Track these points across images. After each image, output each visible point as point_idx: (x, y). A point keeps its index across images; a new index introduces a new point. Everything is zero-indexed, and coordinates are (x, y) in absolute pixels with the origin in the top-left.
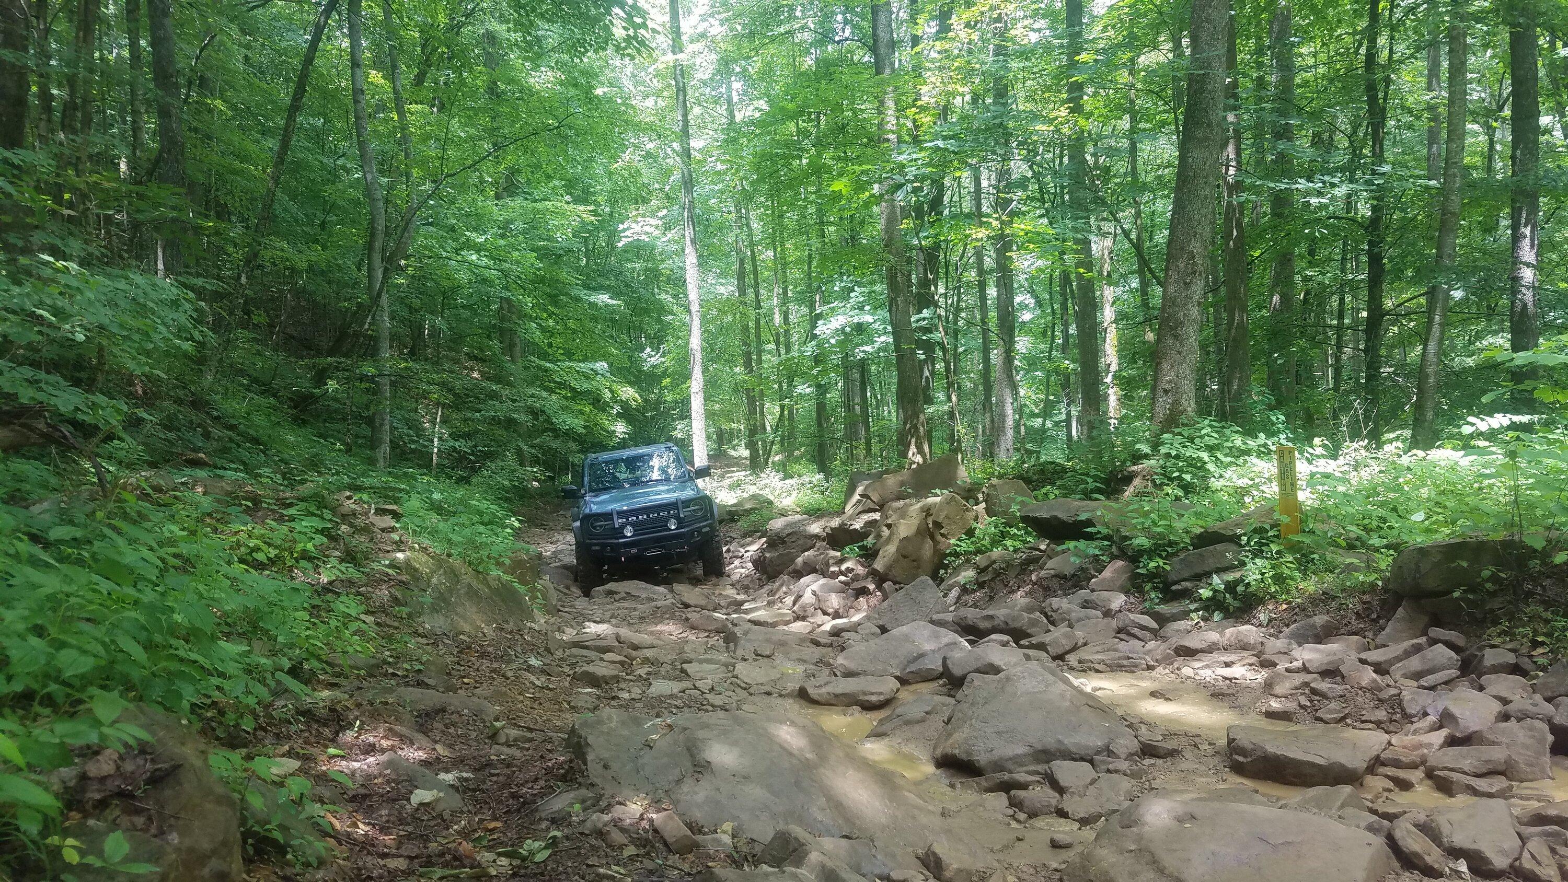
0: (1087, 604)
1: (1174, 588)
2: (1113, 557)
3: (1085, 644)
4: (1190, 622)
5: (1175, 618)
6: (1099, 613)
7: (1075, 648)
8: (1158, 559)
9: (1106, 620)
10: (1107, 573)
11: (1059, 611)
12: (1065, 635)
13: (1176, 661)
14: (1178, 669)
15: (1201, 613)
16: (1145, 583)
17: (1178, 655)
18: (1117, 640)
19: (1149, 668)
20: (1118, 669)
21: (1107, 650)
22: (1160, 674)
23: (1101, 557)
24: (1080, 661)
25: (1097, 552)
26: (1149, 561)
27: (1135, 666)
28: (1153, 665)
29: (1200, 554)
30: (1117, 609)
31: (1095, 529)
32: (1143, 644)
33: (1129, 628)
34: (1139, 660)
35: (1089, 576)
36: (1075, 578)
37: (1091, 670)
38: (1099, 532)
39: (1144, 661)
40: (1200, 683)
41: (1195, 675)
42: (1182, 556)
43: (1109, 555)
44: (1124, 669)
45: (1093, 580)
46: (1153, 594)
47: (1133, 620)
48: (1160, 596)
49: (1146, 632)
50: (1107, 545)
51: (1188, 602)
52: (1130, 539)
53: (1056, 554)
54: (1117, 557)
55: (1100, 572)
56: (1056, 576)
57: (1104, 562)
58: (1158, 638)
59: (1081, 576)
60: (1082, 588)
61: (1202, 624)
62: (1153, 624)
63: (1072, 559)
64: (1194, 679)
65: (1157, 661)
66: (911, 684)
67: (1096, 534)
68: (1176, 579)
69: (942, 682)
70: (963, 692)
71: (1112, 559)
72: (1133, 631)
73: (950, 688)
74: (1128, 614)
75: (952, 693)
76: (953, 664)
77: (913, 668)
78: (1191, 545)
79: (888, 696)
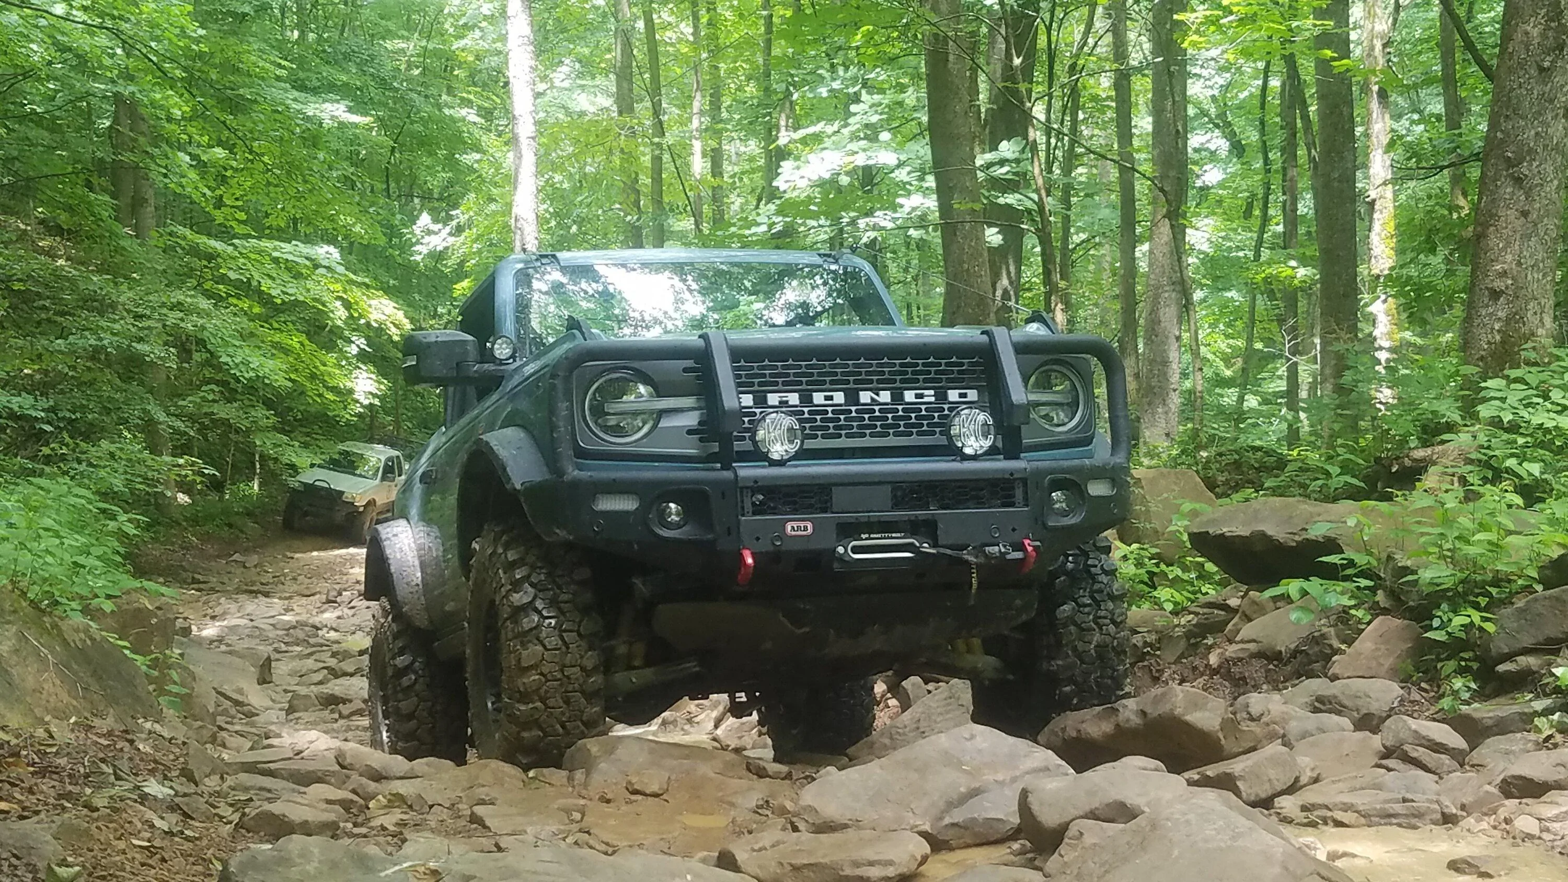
0: (1321, 705)
1: (1501, 668)
2: (1377, 611)
3: (1316, 780)
4: (1532, 736)
5: (1501, 727)
6: (1345, 722)
7: (1293, 789)
8: (1470, 611)
9: (1360, 735)
10: (1365, 643)
11: (1264, 719)
12: (1274, 761)
13: (1503, 805)
14: (1507, 821)
15: (1556, 717)
16: (1442, 660)
17: (1508, 795)
18: (1383, 771)
19: (1448, 819)
20: (1383, 821)
21: (1363, 789)
22: (1469, 830)
23: (1353, 612)
24: (1304, 808)
25: (1346, 601)
26: (1451, 615)
27: (1419, 815)
28: (1455, 815)
29: (1557, 599)
30: (1384, 715)
31: (1343, 556)
32: (1436, 778)
33: (1407, 747)
34: (1426, 805)
35: (1328, 651)
36: (1299, 659)
37: (1326, 823)
38: (1351, 563)
39: (1436, 807)
40: (1553, 847)
41: (1541, 831)
42: (1520, 603)
43: (1370, 608)
44: (1394, 821)
45: (1335, 658)
46: (1458, 683)
47: (1416, 732)
48: (1473, 686)
49: (1443, 756)
50: (1367, 588)
51: (1531, 695)
52: (1414, 572)
53: (1261, 610)
54: (1385, 611)
55: (1350, 642)
56: (1260, 655)
57: (1360, 622)
58: (1467, 768)
59: (1310, 652)
60: (1311, 675)
61: (1559, 738)
62: (1456, 740)
63: (1294, 616)
64: (1540, 838)
65: (1463, 807)
66: (951, 849)
67: (1344, 567)
68: (1506, 651)
69: (1016, 846)
70: (1062, 856)
71: (1376, 615)
72: (1414, 754)
73: (1032, 855)
74: (1405, 722)
75: (1038, 863)
76: (1042, 804)
77: (958, 816)
78: (1539, 582)
79: (904, 869)
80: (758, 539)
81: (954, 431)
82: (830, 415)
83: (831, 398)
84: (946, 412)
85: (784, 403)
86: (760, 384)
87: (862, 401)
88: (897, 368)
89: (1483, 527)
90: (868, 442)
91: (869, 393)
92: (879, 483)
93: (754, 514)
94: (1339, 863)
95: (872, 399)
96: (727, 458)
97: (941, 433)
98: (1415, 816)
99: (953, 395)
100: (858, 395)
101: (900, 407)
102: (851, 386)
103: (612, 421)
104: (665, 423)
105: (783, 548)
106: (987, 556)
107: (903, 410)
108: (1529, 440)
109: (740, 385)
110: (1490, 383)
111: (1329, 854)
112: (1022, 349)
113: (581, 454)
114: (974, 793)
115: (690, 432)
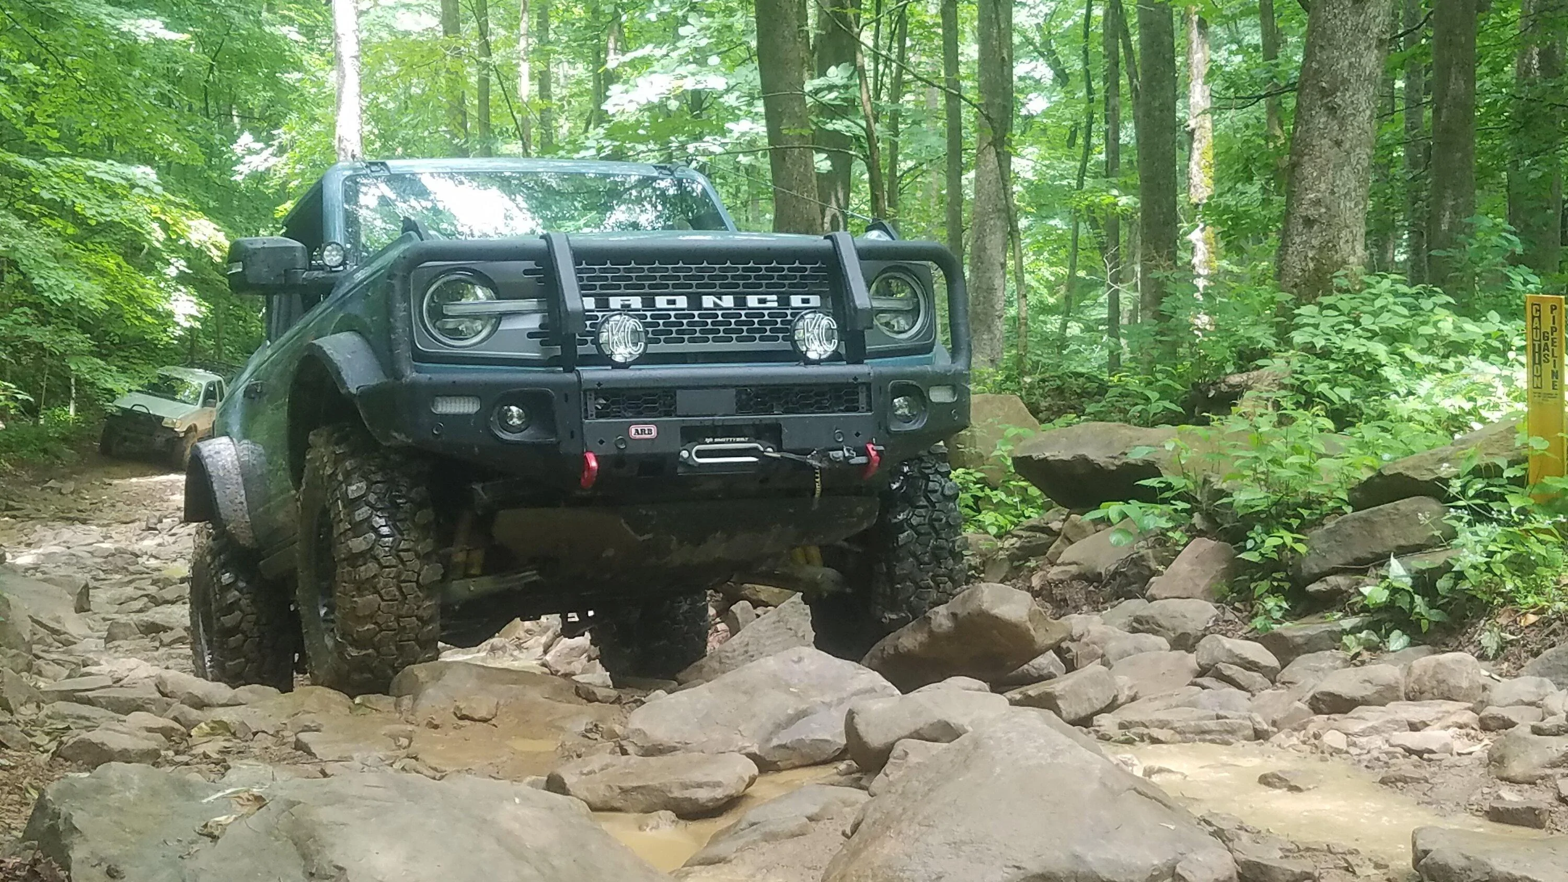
0: (1140, 625)
1: (1312, 588)
2: (1194, 533)
3: (1133, 699)
4: (1341, 654)
5: (1311, 646)
6: (1162, 642)
7: (1111, 707)
8: (1283, 533)
9: (1176, 654)
10: (1181, 565)
11: (1084, 640)
12: (1095, 681)
13: (1312, 721)
14: (1316, 736)
15: (1363, 635)
16: (1255, 581)
17: (1317, 711)
18: (1198, 689)
19: (1259, 735)
20: (1197, 738)
21: (1177, 706)
22: (1279, 746)
23: (1170, 534)
24: (1122, 726)
25: (1164, 523)
26: (1264, 536)
27: (1232, 732)
28: (1266, 731)
29: (1366, 520)
30: (1199, 634)
31: (1161, 479)
32: (1249, 695)
33: (1220, 666)
34: (1239, 721)
35: (1147, 573)
36: (1118, 579)
37: (1142, 740)
38: (1169, 487)
39: (1249, 723)
40: (1359, 761)
41: (1349, 745)
42: (1330, 524)
43: (1187, 531)
44: (1208, 737)
45: (1153, 579)
46: (1270, 603)
47: (1230, 651)
48: (1285, 605)
49: (1255, 674)
50: (1183, 510)
51: (1340, 614)
52: (1229, 495)
53: (1081, 532)
54: (1201, 533)
55: (1167, 563)
56: (1081, 577)
57: (1177, 544)
58: (1278, 685)
59: (1130, 573)
60: (1129, 596)
61: (1366, 655)
62: (1268, 659)
63: (1113, 539)
64: (1347, 752)
65: (1274, 723)
66: (779, 770)
67: (1162, 490)
68: (1317, 571)
69: (842, 766)
70: (887, 775)
71: (1192, 537)
72: (1227, 672)
73: (857, 775)
74: (1219, 641)
75: (863, 782)
76: (868, 725)
77: (785, 738)
78: (1349, 504)
79: (732, 791)
80: (602, 442)
81: (798, 336)
82: (673, 319)
83: (674, 302)
84: (789, 318)
85: (626, 308)
86: (602, 287)
87: (705, 305)
88: (740, 273)
89: (1296, 450)
90: (710, 347)
91: (712, 298)
92: (724, 387)
93: (597, 417)
94: (1155, 779)
95: (715, 303)
96: (570, 361)
97: (784, 339)
98: (1228, 732)
99: (796, 301)
101: (743, 312)
102: (694, 290)
103: (451, 324)
104: (505, 325)
105: (627, 452)
106: (831, 461)
107: (746, 315)
108: (1340, 365)
109: (582, 288)
110: (1303, 310)
111: (1145, 770)
112: (865, 254)
113: (419, 357)
114: (801, 715)
115: (531, 335)
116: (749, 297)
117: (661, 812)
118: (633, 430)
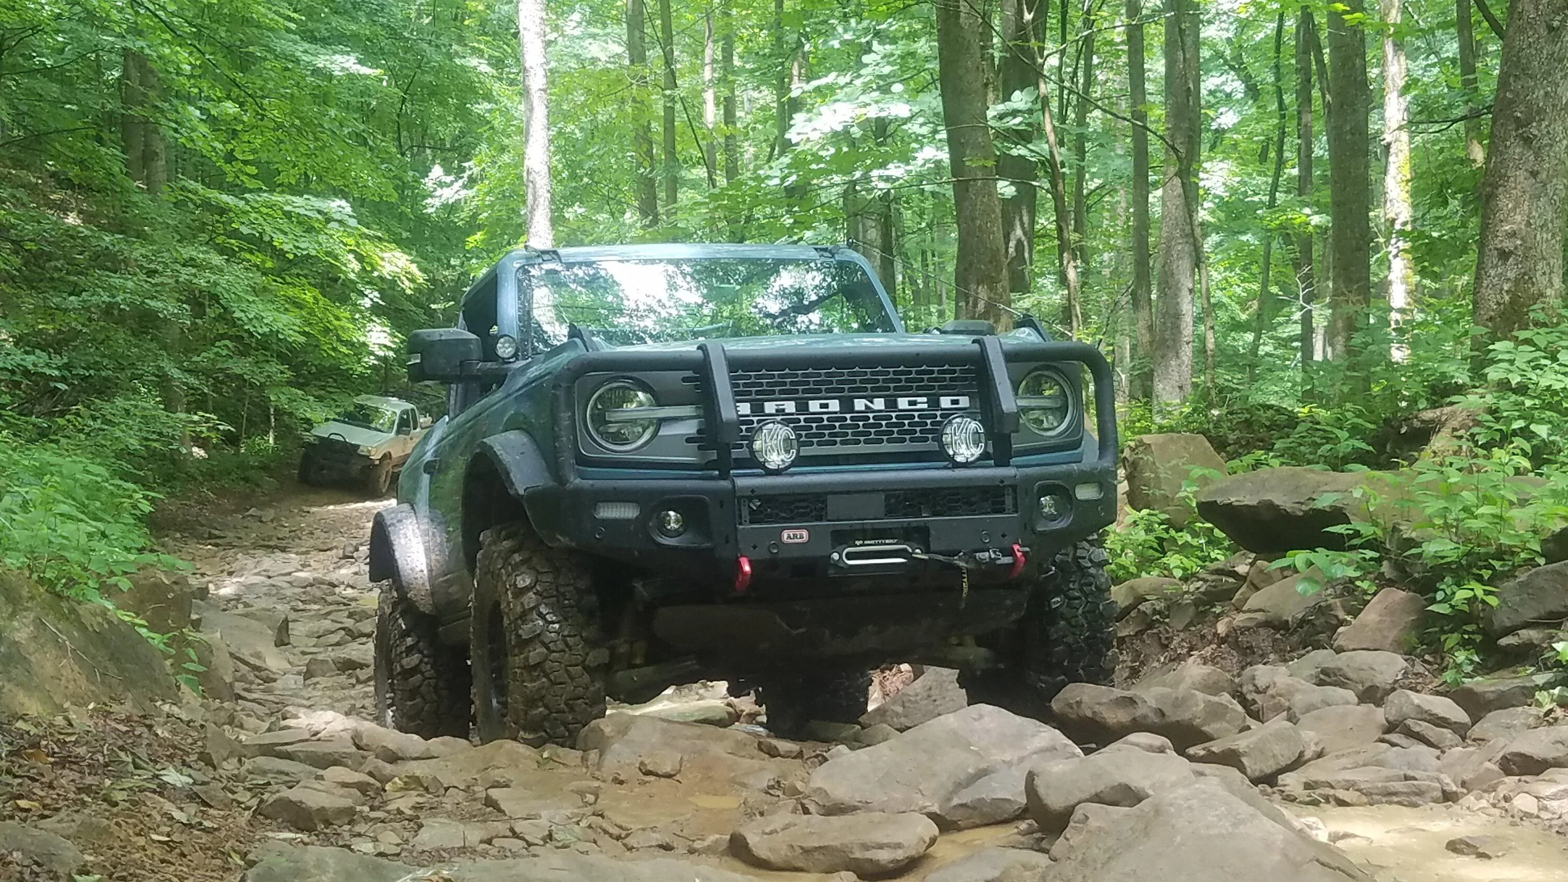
0: (1326, 678)
1: (1504, 641)
2: (1384, 583)
3: (1320, 755)
4: (1534, 710)
5: (1503, 702)
6: (1350, 695)
7: (1297, 763)
8: (1474, 584)
9: (1364, 708)
10: (1370, 615)
11: (1270, 692)
12: (1280, 736)
13: (1503, 783)
14: (1507, 799)
15: (1557, 691)
16: (1445, 632)
17: (1508, 772)
18: (1386, 745)
19: (1448, 797)
20: (1384, 799)
21: (1365, 765)
22: (1468, 808)
23: (1358, 583)
24: (1308, 786)
25: (1351, 573)
26: (1455, 588)
27: (1420, 793)
28: (1455, 793)
29: (1559, 573)
30: (1388, 687)
31: (1349, 526)
32: (1438, 752)
33: (1409, 722)
34: (1428, 783)
35: (1334, 622)
36: (1306, 628)
37: (1328, 802)
38: (1357, 534)
39: (1438, 785)
40: (1550, 826)
41: (1540, 810)
42: (1522, 577)
43: (1376, 579)
44: (1395, 799)
45: (1341, 629)
46: (1461, 656)
47: (1419, 706)
48: (1476, 659)
49: (1444, 730)
50: (1371, 559)
51: (1533, 669)
52: (1418, 545)
53: (1268, 579)
54: (1390, 583)
55: (1355, 613)
56: (1267, 624)
57: (1365, 593)
58: (1469, 741)
59: (1317, 623)
60: (1318, 646)
61: (1559, 712)
62: (1459, 715)
63: (1300, 588)
64: (1538, 817)
65: (1463, 784)
66: (960, 829)
67: (1350, 537)
68: (1508, 624)
69: (1023, 826)
70: (1067, 839)
71: (1381, 587)
72: (1417, 729)
73: (1039, 835)
74: (1408, 696)
75: (1044, 844)
76: (1048, 787)
77: (966, 797)
78: (1542, 555)
79: (912, 852)
80: (755, 547)
81: (946, 439)
82: (825, 422)
83: (826, 406)
84: (939, 419)
86: (757, 393)
87: (857, 408)
88: (891, 376)
89: (1486, 500)
90: (863, 448)
91: (864, 401)
92: (873, 491)
93: (751, 522)
94: (1340, 844)
95: (866, 406)
96: (724, 466)
97: (933, 439)
98: (1417, 794)
99: (945, 402)
100: (853, 403)
101: (894, 415)
102: (846, 393)
103: (613, 429)
104: (665, 431)
105: (780, 556)
106: (979, 562)
107: (897, 417)
108: (1537, 401)
109: (737, 394)
110: (1498, 346)
111: (1330, 835)
112: (1012, 357)
113: (583, 461)
114: (983, 773)
115: (689, 440)
116: (899, 400)
117: (843, 873)
118: (785, 534)
